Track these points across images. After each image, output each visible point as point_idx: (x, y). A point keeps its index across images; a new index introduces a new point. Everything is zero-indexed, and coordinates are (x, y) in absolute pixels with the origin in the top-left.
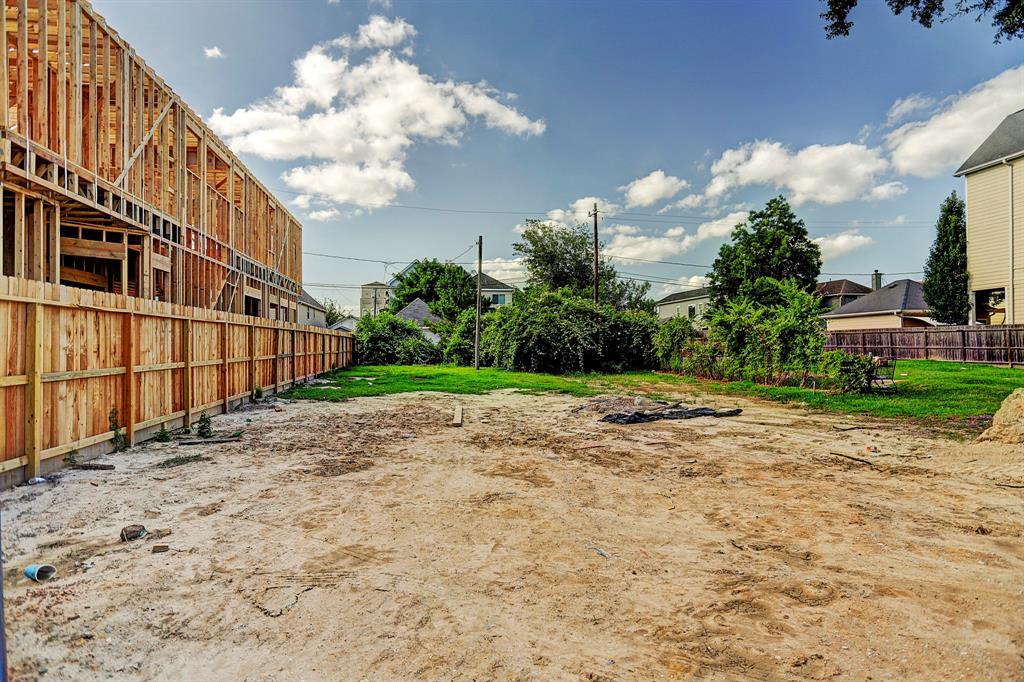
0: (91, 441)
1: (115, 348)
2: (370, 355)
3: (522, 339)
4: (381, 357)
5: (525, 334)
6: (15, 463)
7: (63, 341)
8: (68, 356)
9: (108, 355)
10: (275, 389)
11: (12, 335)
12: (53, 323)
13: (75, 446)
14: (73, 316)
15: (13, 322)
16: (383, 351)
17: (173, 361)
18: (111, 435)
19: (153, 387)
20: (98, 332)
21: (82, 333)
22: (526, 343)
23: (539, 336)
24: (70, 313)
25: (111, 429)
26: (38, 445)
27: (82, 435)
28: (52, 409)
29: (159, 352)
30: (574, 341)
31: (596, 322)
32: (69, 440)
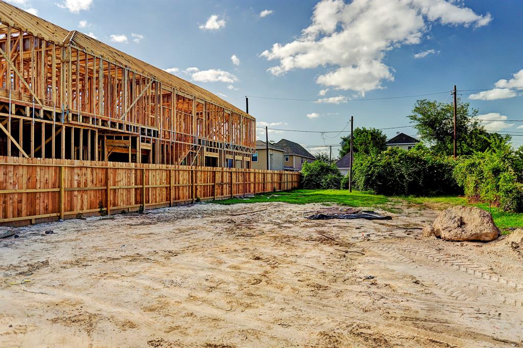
0: (89, 211)
1: (101, 180)
2: (308, 183)
3: (368, 175)
4: (313, 185)
5: (370, 172)
6: (55, 215)
7: (76, 177)
8: (78, 183)
9: (98, 182)
10: (214, 199)
11: (55, 176)
12: (71, 172)
13: (81, 212)
14: (81, 169)
15: (55, 172)
16: (314, 182)
17: (136, 184)
18: (99, 210)
19: (123, 194)
20: (93, 175)
21: (85, 175)
22: (370, 178)
23: (378, 173)
24: (79, 169)
25: (99, 208)
26: (63, 210)
27: (85, 208)
28: (71, 200)
29: (127, 181)
30: (402, 176)
31: (419, 164)
32: (78, 210)
